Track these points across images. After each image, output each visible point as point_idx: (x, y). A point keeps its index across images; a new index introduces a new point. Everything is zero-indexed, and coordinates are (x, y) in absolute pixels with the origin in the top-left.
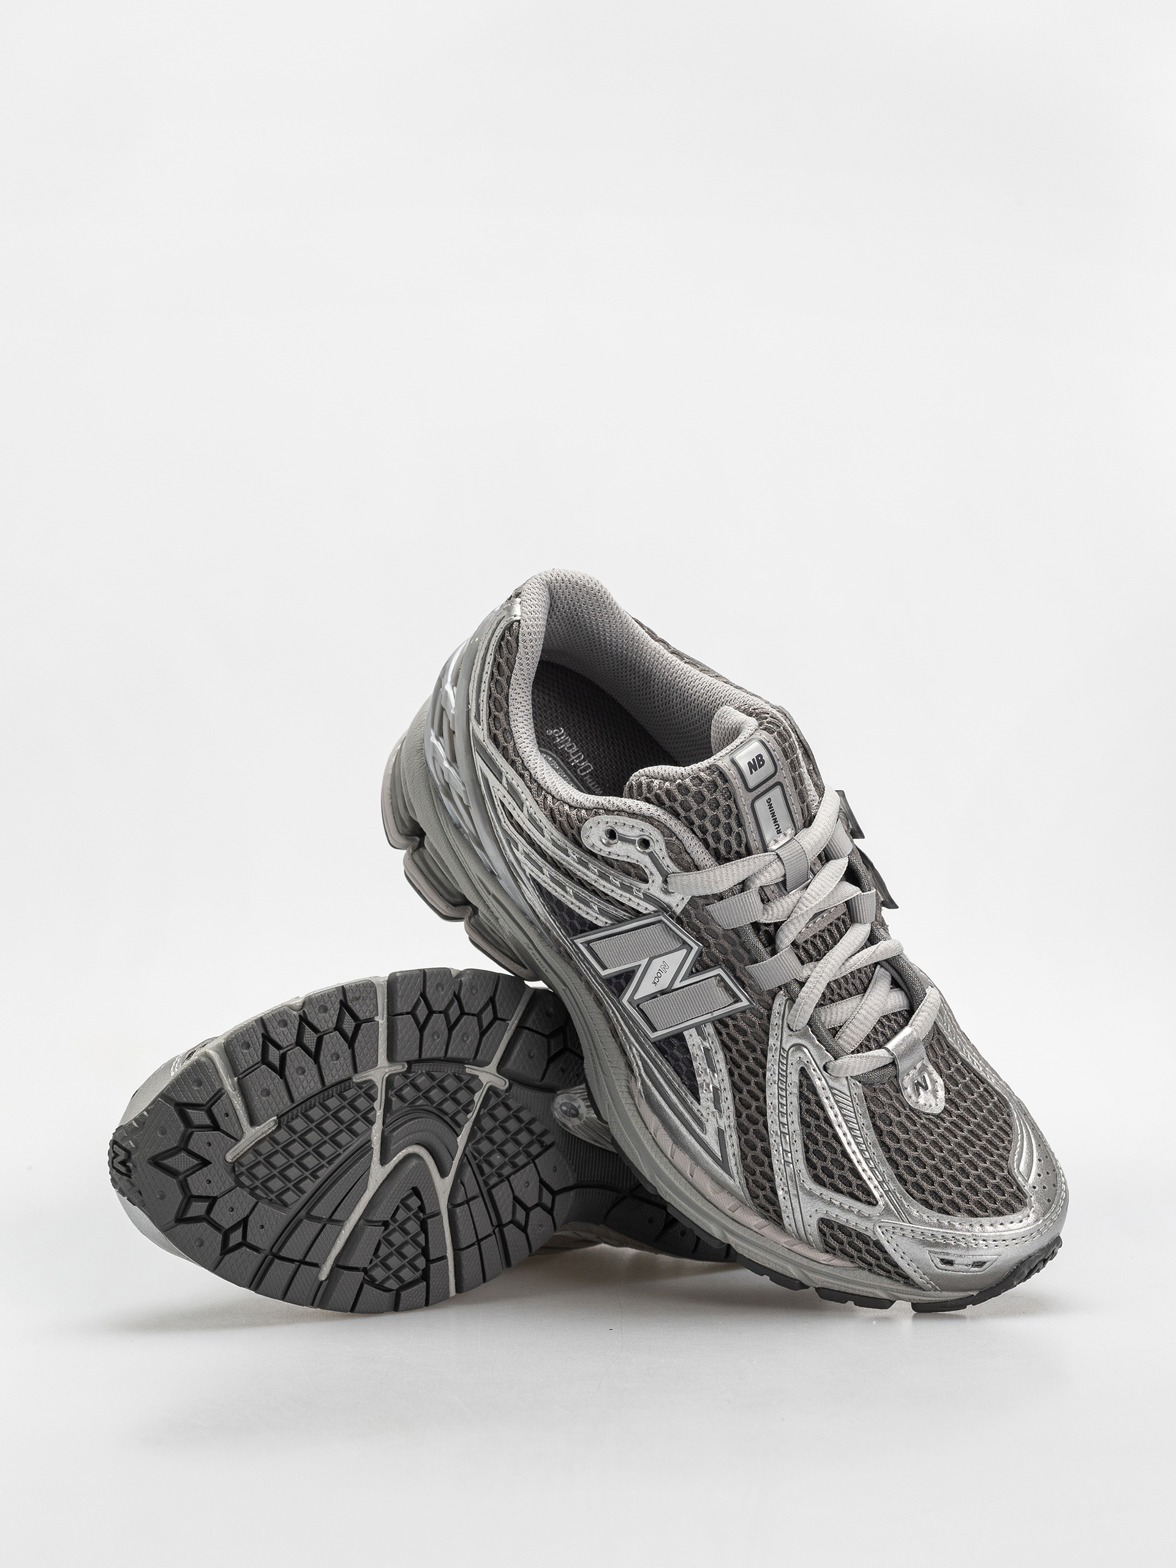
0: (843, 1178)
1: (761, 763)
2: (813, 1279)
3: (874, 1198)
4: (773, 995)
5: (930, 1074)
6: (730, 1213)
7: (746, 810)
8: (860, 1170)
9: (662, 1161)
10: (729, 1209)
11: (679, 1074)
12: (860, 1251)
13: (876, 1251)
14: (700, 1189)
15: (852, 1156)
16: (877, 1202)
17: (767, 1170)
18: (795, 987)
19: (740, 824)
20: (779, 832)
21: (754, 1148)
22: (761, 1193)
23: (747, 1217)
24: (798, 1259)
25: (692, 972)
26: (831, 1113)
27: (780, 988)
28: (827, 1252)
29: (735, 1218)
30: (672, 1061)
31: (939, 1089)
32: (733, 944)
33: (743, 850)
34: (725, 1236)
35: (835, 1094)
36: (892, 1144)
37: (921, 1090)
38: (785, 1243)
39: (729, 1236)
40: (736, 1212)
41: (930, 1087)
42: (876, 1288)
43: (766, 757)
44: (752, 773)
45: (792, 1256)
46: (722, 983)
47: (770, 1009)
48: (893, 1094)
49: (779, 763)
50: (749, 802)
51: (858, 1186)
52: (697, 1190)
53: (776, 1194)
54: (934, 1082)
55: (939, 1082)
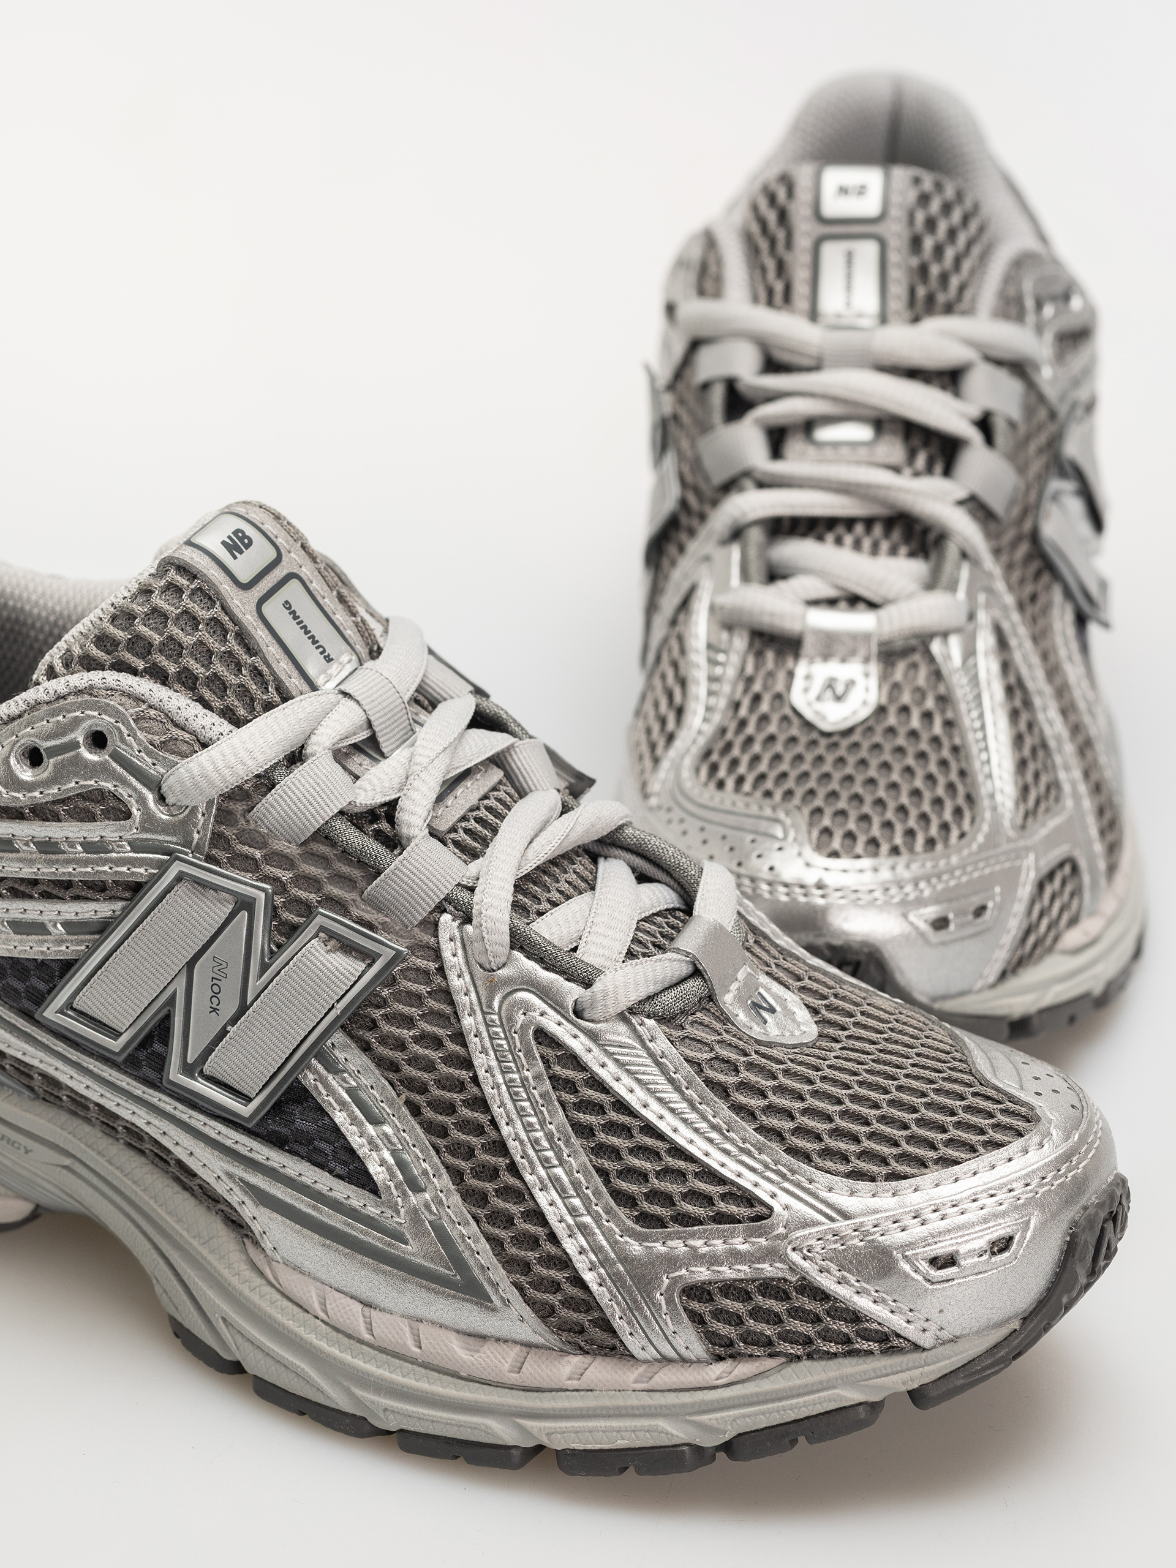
0: (692, 1195)
1: (246, 541)
2: (714, 1423)
3: (763, 1203)
4: (433, 926)
5: (768, 990)
6: (514, 1378)
7: (249, 619)
8: (715, 1166)
9: (354, 1354)
10: (511, 1371)
11: (321, 1166)
12: (778, 1320)
13: (809, 1305)
14: (444, 1364)
15: (691, 1149)
16: (771, 1209)
17: (549, 1248)
18: (464, 895)
19: (251, 650)
20: (328, 659)
21: (509, 1222)
22: (554, 1299)
23: (547, 1367)
24: (672, 1399)
25: (272, 952)
26: (620, 1089)
27: (440, 909)
28: (720, 1358)
29: (528, 1383)
30: (302, 1150)
31: (795, 1009)
32: (324, 861)
33: (273, 695)
34: (523, 1430)
35: (614, 1053)
36: (755, 1103)
37: (765, 1014)
38: (636, 1381)
39: (528, 1424)
40: (523, 1370)
41: (778, 1009)
42: (834, 1387)
43: (250, 531)
44: (235, 558)
45: (659, 1399)
46: (333, 942)
47: (436, 954)
48: (718, 1026)
49: (280, 541)
50: (253, 607)
51: (723, 1197)
52: (439, 1372)
53: (583, 1285)
54: (783, 1002)
55: (789, 999)
